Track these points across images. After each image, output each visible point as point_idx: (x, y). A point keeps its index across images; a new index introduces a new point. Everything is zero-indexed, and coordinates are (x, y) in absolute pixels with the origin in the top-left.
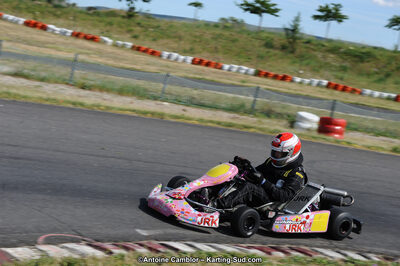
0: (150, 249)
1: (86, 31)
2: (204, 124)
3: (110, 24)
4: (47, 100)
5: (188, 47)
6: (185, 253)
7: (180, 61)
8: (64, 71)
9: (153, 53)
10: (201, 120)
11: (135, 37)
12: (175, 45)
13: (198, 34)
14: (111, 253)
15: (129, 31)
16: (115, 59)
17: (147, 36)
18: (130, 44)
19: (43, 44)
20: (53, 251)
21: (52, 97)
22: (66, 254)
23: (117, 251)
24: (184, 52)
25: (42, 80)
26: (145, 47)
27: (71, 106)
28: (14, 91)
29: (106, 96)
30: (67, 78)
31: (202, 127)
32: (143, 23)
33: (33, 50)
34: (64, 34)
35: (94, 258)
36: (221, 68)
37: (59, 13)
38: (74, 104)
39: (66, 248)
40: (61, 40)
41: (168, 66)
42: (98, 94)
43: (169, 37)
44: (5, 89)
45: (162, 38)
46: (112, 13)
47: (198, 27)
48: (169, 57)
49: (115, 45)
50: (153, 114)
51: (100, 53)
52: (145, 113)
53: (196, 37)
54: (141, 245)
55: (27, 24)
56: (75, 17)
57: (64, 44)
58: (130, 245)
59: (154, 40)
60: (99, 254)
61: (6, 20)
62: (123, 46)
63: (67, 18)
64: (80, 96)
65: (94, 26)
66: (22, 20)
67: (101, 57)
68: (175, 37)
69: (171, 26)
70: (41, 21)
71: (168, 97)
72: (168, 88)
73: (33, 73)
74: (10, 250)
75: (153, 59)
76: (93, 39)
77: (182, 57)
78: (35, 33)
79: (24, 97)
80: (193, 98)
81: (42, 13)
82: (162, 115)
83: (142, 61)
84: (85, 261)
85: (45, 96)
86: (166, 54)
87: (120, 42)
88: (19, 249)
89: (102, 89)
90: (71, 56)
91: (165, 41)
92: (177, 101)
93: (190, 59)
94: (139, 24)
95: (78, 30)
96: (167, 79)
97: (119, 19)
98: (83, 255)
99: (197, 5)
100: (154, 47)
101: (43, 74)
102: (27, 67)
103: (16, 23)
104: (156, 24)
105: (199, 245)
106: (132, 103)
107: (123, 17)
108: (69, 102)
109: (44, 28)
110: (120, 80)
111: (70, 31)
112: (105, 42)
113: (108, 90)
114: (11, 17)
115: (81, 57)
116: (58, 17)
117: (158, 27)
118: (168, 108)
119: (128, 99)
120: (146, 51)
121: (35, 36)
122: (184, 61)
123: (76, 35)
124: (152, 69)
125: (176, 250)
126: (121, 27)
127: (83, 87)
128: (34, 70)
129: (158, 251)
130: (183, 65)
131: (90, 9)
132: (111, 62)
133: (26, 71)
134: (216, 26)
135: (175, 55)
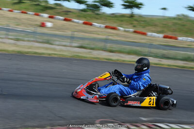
0: (148, 126)
2: (170, 67)
3: (122, 21)
4: (95, 58)
5: (159, 29)
7: (157, 37)
9: (144, 34)
10: (169, 65)
11: (134, 26)
12: (154, 29)
15: (132, 24)
16: (125, 37)
17: (140, 25)
18: (132, 30)
19: (90, 32)
21: (97, 57)
23: (132, 127)
24: (159, 32)
25: (92, 49)
26: (139, 31)
28: (80, 55)
29: (122, 55)
31: (170, 69)
32: (139, 19)
33: (87, 35)
34: (100, 27)
36: (176, 39)
37: (97, 17)
40: (99, 30)
42: (118, 54)
45: (147, 26)
46: (123, 16)
47: (165, 19)
49: (125, 31)
51: (117, 35)
53: (165, 24)
54: (144, 125)
55: (84, 23)
56: (106, 19)
57: (102, 32)
58: (138, 124)
59: (144, 27)
61: (73, 22)
62: (128, 31)
64: (110, 56)
65: (115, 22)
66: (81, 22)
67: (119, 37)
68: (154, 25)
69: (152, 20)
70: (90, 21)
71: (151, 54)
72: (152, 50)
73: (88, 46)
75: (143, 37)
76: (114, 28)
77: (158, 35)
78: (87, 28)
80: (165, 55)
81: (90, 18)
83: (138, 38)
86: (149, 34)
87: (127, 29)
89: (120, 52)
90: (104, 37)
91: (150, 27)
93: (161, 35)
94: (136, 20)
95: (108, 25)
96: (151, 46)
99: (164, 9)
101: (93, 46)
102: (85, 43)
103: (78, 23)
104: (144, 20)
106: (134, 58)
107: (128, 17)
108: (104, 59)
109: (91, 25)
110: (128, 48)
111: (104, 26)
112: (119, 30)
114: (75, 20)
115: (110, 37)
116: (97, 19)
118: (152, 60)
119: (132, 56)
122: (159, 37)
123: (106, 27)
124: (143, 41)
125: (160, 127)
126: (127, 22)
127: (111, 51)
129: (152, 128)
130: (158, 39)
131: (113, 14)
132: (123, 39)
133: (84, 45)
134: (174, 18)
135: (154, 34)
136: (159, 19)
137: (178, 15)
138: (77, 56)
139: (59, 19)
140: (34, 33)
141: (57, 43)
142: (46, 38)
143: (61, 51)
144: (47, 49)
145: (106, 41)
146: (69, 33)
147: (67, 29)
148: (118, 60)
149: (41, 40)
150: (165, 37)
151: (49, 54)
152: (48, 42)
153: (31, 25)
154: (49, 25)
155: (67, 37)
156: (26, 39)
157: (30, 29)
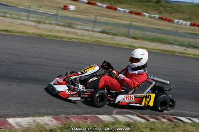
0: (169, 120)
1: (136, 11)
2: (195, 57)
3: (148, 6)
4: (117, 44)
5: (187, 17)
6: (186, 123)
7: (183, 25)
8: (125, 30)
9: (169, 21)
10: (194, 55)
11: (160, 13)
12: (181, 16)
13: (193, 10)
14: (148, 120)
15: (158, 10)
16: (150, 24)
17: (166, 12)
18: (157, 16)
20: (121, 118)
21: (119, 43)
22: (127, 120)
23: (152, 120)
24: (186, 20)
25: (115, 34)
26: (165, 17)
27: (128, 47)
28: (101, 40)
29: (145, 42)
30: (126, 33)
32: (165, 5)
33: (110, 20)
34: (125, 12)
35: (140, 123)
38: (130, 46)
39: (127, 117)
40: (123, 15)
41: (177, 27)
42: (142, 41)
43: (178, 12)
44: (97, 39)
45: (174, 13)
47: (194, 6)
48: (178, 22)
49: (150, 17)
50: (169, 51)
51: (143, 21)
52: (165, 51)
53: (192, 12)
54: (164, 117)
55: (108, 8)
56: (131, 3)
57: (125, 17)
59: (170, 14)
60: (143, 121)
61: (98, 6)
62: (154, 17)
63: (127, 4)
64: (133, 43)
65: (140, 8)
66: (105, 6)
67: (143, 23)
68: (181, 12)
69: (179, 7)
70: (115, 6)
71: (177, 43)
72: (177, 38)
73: (110, 31)
74: (100, 116)
75: (169, 24)
76: (139, 14)
77: (184, 22)
79: (107, 43)
80: (191, 44)
81: (115, 2)
82: (174, 52)
83: (164, 25)
84: (136, 124)
85: (116, 42)
86: (176, 21)
87: (153, 15)
88: (105, 116)
89: (144, 39)
90: (128, 23)
92: (182, 45)
93: (188, 23)
94: (162, 6)
95: (132, 10)
96: (176, 33)
97: (153, 4)
98: (135, 121)
100: (170, 17)
101: (115, 32)
102: (108, 28)
103: (102, 7)
104: (171, 6)
105: (194, 119)
106: (158, 46)
107: (155, 3)
108: (127, 45)
109: (116, 9)
110: (152, 35)
111: (128, 11)
112: (145, 15)
113: (146, 40)
114: (100, 5)
115: (133, 23)
116: (122, 3)
117: (172, 7)
118: (177, 49)
119: (157, 44)
120: (165, 20)
121: (111, 13)
122: (186, 24)
123: (131, 12)
124: (169, 28)
125: (182, 121)
126: (153, 8)
127: (134, 38)
128: (111, 30)
129: (173, 121)
130: (185, 26)
132: (148, 25)
133: (107, 31)
135: (181, 21)
136: (187, 6)
140: (56, 16)
141: (79, 27)
142: (67, 21)
143: (82, 35)
144: (67, 32)
145: (129, 26)
146: (92, 17)
147: (91, 13)
149: (61, 24)
151: (70, 39)
152: (69, 26)
153: (54, 8)
154: (72, 8)
155: (89, 21)
156: (47, 22)
157: (52, 12)
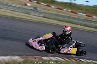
5: (84, 12)
7: (82, 15)
9: (76, 13)
11: (72, 9)
13: (87, 9)
14: (65, 60)
15: (70, 8)
17: (74, 9)
18: (70, 11)
19: (49, 10)
23: (67, 60)
29: (64, 23)
31: (88, 32)
33: (47, 11)
34: (54, 8)
36: (92, 17)
37: (53, 2)
39: (55, 58)
42: (62, 22)
46: (66, 3)
49: (67, 11)
50: (76, 28)
51: (63, 13)
55: (47, 5)
59: (76, 10)
60: (63, 60)
61: (41, 4)
65: (62, 6)
69: (81, 7)
70: (50, 5)
74: (42, 57)
76: (61, 9)
80: (86, 24)
83: (73, 15)
85: (50, 22)
86: (79, 13)
90: (56, 13)
91: (79, 10)
92: (81, 25)
94: (73, 6)
96: (79, 19)
98: (59, 60)
99: (87, 1)
101: (50, 17)
102: (46, 15)
103: (43, 5)
108: (55, 24)
110: (67, 19)
111: (56, 7)
115: (59, 14)
116: (53, 4)
123: (58, 8)
124: (75, 17)
126: (68, 6)
127: (59, 21)
128: (48, 16)
129: (76, 61)
131: (61, 2)
132: (66, 15)
137: (94, 5)
138: (42, 21)
139: (34, 2)
140: (21, 8)
141: (32, 14)
142: (27, 11)
143: (34, 18)
145: (57, 15)
148: (62, 25)
149: (24, 12)
150: (86, 16)
151: (28, 19)
153: (20, 4)
154: (29, 4)
156: (17, 11)
157: (20, 6)
